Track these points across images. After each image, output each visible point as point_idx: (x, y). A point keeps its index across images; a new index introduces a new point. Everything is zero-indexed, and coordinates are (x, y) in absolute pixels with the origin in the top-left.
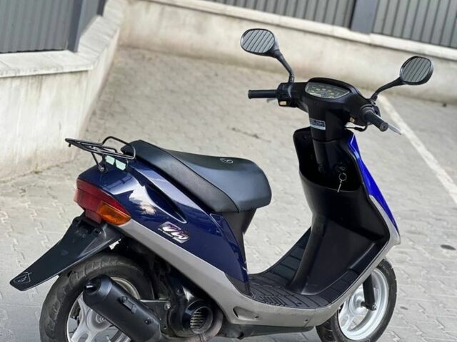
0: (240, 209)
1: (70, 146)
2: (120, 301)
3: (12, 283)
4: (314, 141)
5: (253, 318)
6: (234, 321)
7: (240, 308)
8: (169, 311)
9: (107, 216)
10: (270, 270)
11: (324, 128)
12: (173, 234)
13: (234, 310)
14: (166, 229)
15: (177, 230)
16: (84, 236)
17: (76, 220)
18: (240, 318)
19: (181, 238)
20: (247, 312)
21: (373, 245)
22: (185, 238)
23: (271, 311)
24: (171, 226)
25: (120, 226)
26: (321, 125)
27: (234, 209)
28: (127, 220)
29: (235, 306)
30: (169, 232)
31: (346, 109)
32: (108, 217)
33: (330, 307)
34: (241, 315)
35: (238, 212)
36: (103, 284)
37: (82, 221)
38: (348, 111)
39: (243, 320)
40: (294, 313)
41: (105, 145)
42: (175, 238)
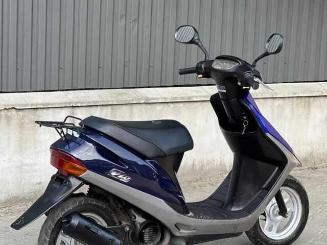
0: (167, 154)
1: (40, 126)
2: (87, 228)
3: (12, 226)
4: (222, 101)
5: (192, 230)
6: (177, 234)
7: (180, 224)
8: (128, 232)
9: (70, 170)
10: (210, 198)
11: (225, 91)
12: (119, 177)
13: (175, 225)
14: (113, 174)
15: (122, 174)
16: (58, 187)
17: (53, 177)
18: (182, 231)
19: (125, 179)
20: (187, 227)
21: (277, 168)
22: (129, 179)
23: (203, 224)
24: (117, 171)
25: (80, 176)
26: (223, 89)
27: (162, 154)
28: (85, 171)
29: (175, 223)
30: (116, 176)
31: (235, 76)
32: (72, 171)
33: (250, 216)
34: (182, 229)
35: (166, 156)
36: (73, 217)
37: (57, 177)
38: (236, 77)
39: (184, 232)
40: (223, 223)
41: (66, 122)
42: (121, 180)
